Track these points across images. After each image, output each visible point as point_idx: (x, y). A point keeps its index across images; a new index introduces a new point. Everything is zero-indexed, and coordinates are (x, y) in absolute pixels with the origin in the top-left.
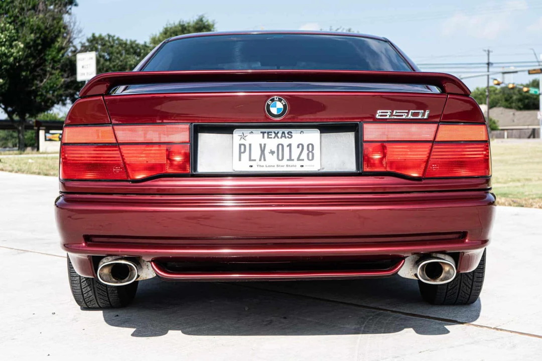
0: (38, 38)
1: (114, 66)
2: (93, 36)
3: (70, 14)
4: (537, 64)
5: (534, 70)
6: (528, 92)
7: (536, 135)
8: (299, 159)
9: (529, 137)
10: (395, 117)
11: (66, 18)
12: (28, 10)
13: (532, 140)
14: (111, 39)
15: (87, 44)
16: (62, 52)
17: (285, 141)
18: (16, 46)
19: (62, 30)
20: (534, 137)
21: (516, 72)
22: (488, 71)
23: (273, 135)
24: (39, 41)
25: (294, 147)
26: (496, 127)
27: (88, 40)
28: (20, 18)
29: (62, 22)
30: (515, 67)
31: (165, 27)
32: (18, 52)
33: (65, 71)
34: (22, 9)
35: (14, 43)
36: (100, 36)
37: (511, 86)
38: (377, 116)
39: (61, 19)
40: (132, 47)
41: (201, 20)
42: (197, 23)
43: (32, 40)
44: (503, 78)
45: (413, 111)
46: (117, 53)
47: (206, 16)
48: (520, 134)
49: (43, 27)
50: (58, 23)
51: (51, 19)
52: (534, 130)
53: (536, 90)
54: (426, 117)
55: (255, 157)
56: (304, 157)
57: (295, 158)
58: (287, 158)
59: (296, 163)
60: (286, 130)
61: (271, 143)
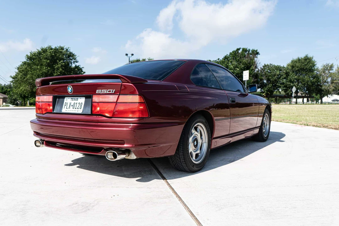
0: (245, 66)
1: (271, 75)
2: (265, 65)
3: (257, 58)
8: (78, 109)
10: (102, 93)
11: (256, 59)
12: (243, 57)
14: (271, 66)
15: (262, 68)
16: (253, 71)
17: (76, 102)
18: (236, 70)
19: (253, 63)
23: (74, 99)
24: (245, 68)
25: (78, 104)
27: (263, 67)
28: (240, 60)
29: (253, 61)
31: (292, 60)
32: (237, 72)
33: (253, 77)
34: (241, 57)
35: (236, 69)
36: (267, 64)
38: (97, 92)
39: (254, 59)
40: (279, 68)
41: (307, 56)
42: (304, 57)
43: (243, 67)
45: (109, 90)
46: (273, 70)
47: (308, 54)
49: (247, 63)
50: (252, 61)
51: (250, 60)
54: (113, 92)
55: (68, 107)
56: (79, 108)
57: (77, 108)
58: (75, 108)
59: (77, 110)
60: (77, 98)
61: (73, 102)
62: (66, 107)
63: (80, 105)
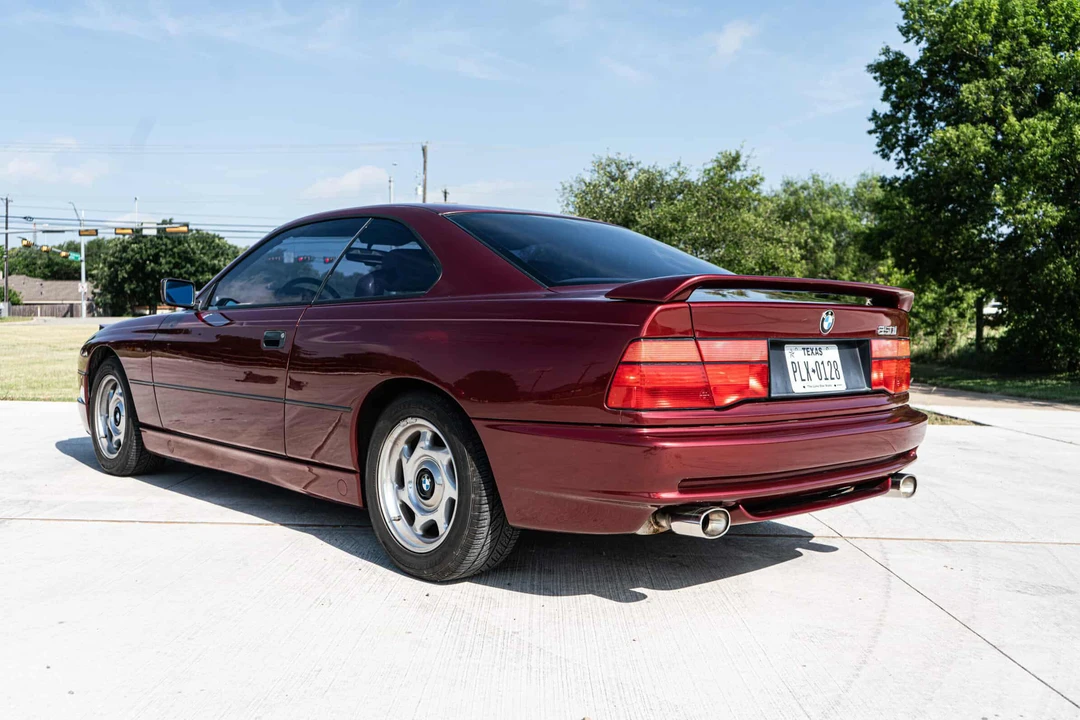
4: (78, 222)
5: (87, 231)
6: (66, 257)
7: (75, 313)
8: (831, 379)
9: (65, 316)
10: (885, 333)
13: (68, 319)
20: (72, 316)
21: (63, 231)
22: (7, 228)
23: (810, 351)
26: (19, 301)
30: (50, 224)
37: (45, 249)
38: (879, 332)
44: (35, 237)
48: (53, 311)
52: (72, 305)
53: (77, 255)
55: (805, 376)
56: (834, 376)
57: (828, 377)
58: (824, 377)
59: (830, 382)
60: (818, 346)
61: (812, 360)
62: (797, 374)
63: (833, 370)
